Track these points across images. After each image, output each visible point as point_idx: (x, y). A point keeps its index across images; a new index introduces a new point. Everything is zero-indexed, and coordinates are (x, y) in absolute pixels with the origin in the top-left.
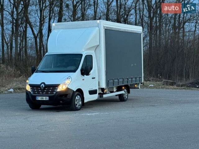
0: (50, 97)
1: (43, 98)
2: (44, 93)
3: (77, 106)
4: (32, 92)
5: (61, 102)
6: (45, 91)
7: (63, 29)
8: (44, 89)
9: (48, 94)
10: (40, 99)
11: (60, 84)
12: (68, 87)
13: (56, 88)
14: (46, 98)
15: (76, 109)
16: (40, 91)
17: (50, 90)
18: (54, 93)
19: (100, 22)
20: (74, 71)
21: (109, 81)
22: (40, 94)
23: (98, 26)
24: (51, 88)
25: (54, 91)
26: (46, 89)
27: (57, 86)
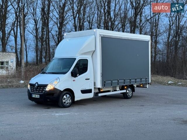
0: (40, 95)
1: (36, 96)
2: (37, 91)
3: (65, 104)
4: (30, 90)
5: (48, 100)
6: (38, 90)
7: (71, 38)
8: (37, 88)
9: (40, 93)
10: (34, 97)
11: (48, 85)
12: (55, 87)
13: (45, 87)
14: (37, 96)
15: (64, 107)
16: (35, 89)
17: (41, 90)
18: (44, 92)
19: (96, 31)
20: (64, 73)
21: (106, 82)
22: (35, 92)
23: (95, 34)
24: (42, 88)
25: (44, 90)
26: (39, 88)
27: (46, 86)
